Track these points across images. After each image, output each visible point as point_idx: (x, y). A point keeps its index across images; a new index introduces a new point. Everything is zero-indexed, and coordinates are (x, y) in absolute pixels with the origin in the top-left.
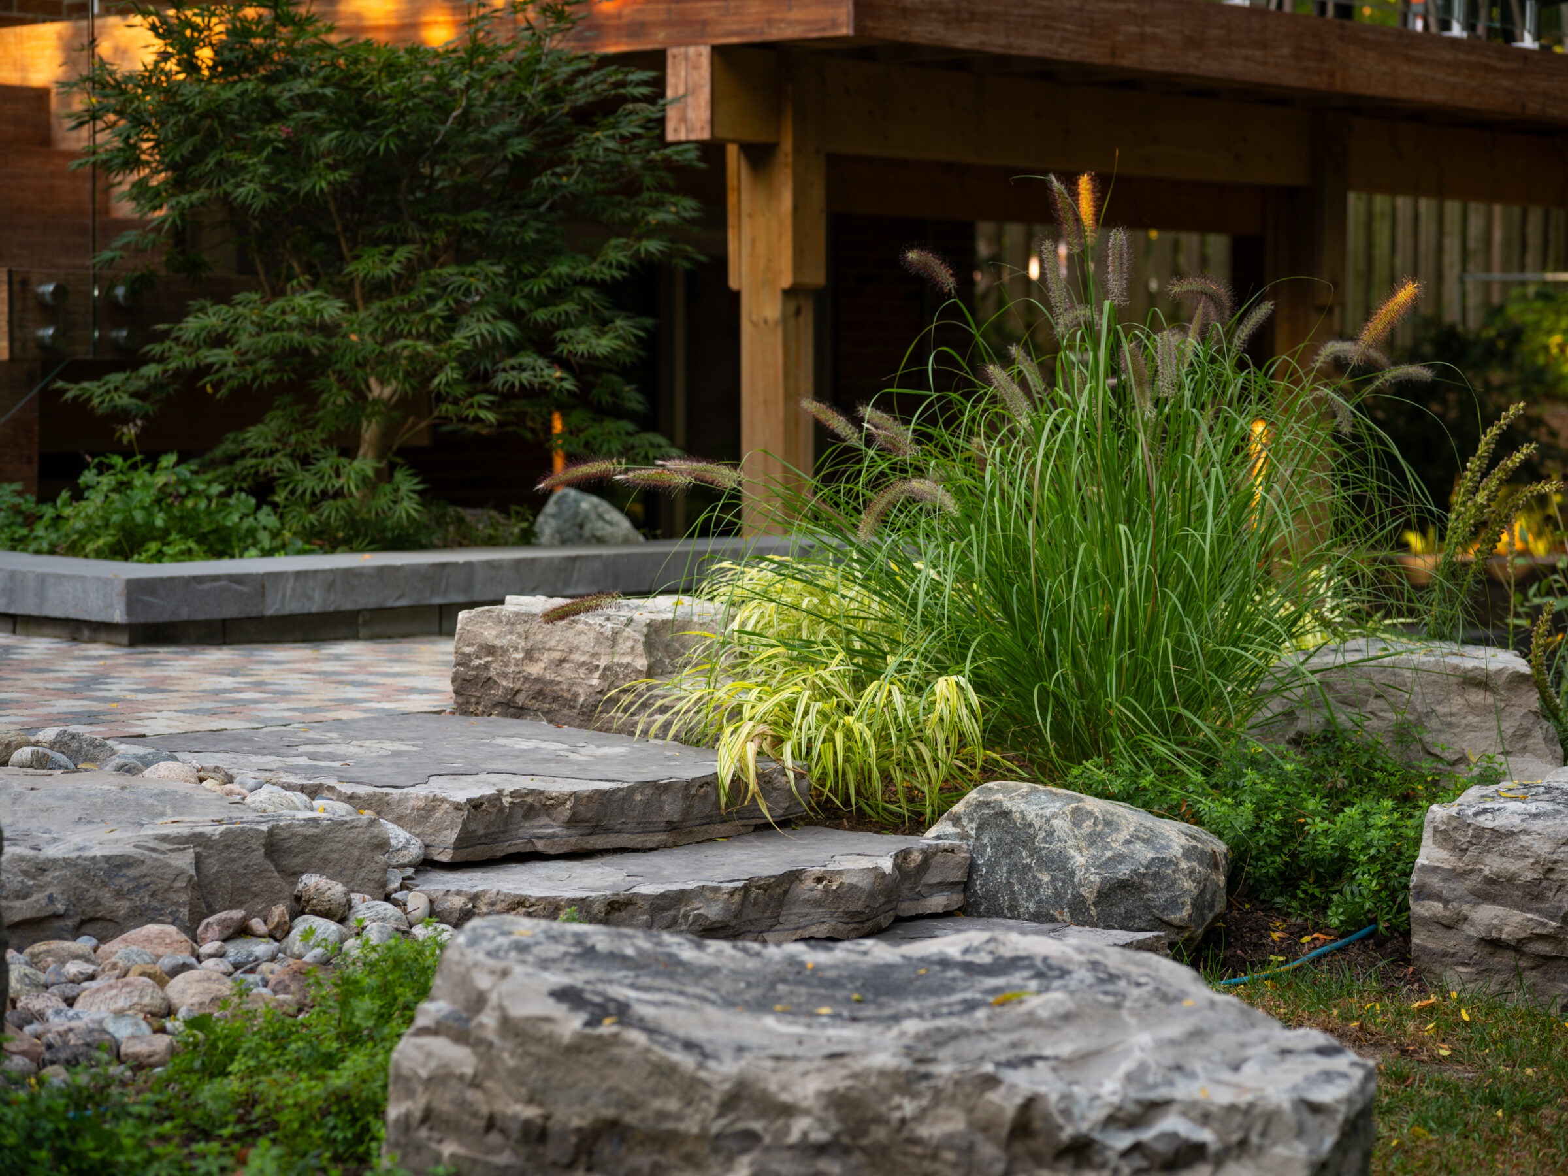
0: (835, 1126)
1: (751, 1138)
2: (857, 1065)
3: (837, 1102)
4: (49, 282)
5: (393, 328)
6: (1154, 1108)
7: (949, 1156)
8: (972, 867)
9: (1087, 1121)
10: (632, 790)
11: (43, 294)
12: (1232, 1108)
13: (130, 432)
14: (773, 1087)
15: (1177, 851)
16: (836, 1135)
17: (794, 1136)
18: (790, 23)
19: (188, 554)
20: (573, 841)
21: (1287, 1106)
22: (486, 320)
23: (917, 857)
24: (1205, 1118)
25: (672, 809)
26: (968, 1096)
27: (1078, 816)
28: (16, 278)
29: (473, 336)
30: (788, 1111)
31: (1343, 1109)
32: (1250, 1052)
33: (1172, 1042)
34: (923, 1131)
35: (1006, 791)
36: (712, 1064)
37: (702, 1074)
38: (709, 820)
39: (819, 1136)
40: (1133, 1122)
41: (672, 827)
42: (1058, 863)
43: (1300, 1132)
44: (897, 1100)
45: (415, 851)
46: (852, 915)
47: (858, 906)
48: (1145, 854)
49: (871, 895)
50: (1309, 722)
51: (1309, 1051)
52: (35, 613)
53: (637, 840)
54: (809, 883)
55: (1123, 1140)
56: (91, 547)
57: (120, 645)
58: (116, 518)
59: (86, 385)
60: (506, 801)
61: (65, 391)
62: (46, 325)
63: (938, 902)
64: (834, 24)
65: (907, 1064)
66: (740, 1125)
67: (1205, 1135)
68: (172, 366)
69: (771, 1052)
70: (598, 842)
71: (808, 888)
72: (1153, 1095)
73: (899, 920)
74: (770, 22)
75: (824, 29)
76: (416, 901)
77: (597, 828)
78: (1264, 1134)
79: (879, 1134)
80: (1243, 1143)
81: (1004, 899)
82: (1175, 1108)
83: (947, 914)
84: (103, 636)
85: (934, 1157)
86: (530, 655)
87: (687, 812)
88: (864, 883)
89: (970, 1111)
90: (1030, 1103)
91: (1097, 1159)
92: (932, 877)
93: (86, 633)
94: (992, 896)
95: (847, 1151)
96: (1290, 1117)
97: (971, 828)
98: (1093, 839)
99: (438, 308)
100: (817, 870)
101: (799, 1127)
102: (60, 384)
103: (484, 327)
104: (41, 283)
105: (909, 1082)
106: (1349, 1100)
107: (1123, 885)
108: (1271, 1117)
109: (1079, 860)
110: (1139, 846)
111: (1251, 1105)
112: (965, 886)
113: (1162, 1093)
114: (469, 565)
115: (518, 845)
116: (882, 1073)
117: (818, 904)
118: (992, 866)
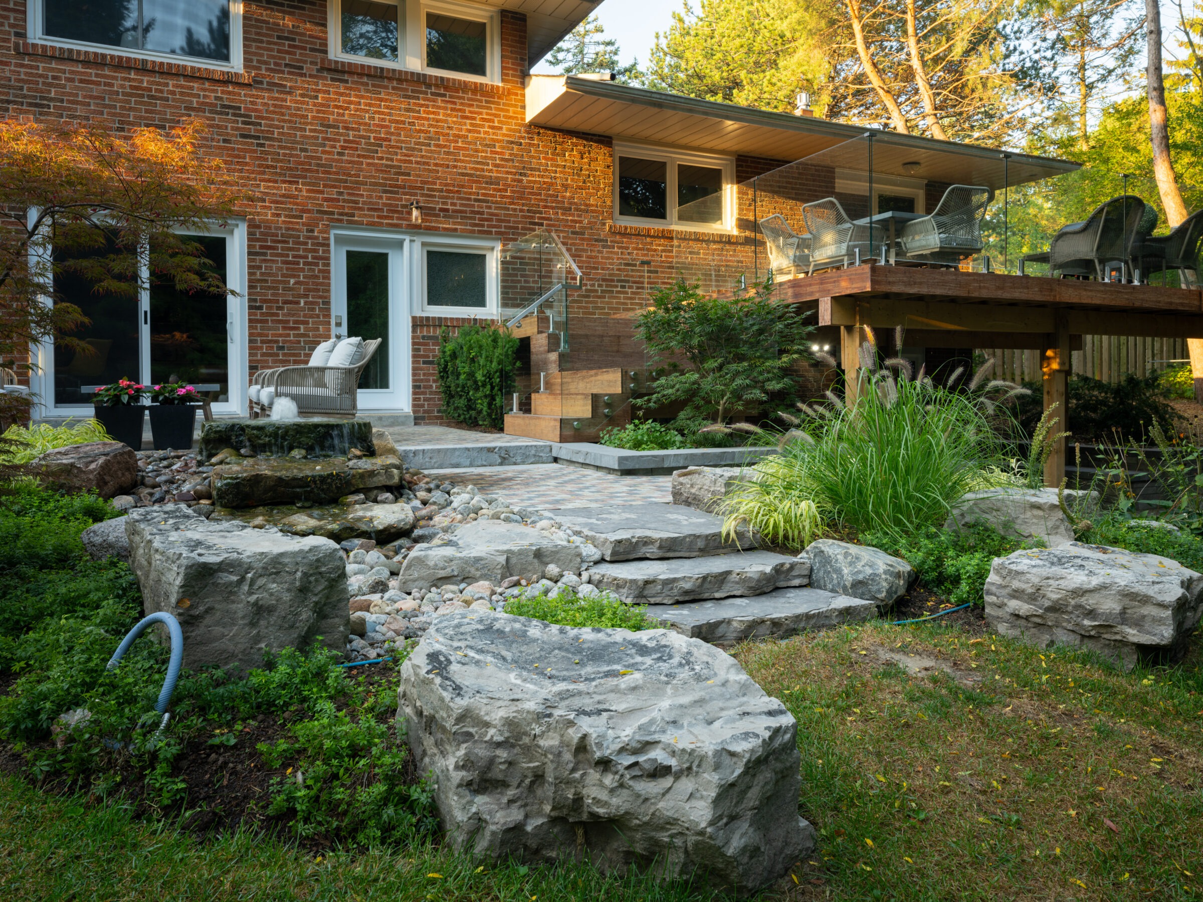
0: (507, 734)
1: (469, 735)
2: (520, 706)
3: (509, 723)
4: (632, 371)
6: (646, 746)
7: (550, 756)
8: (811, 570)
9: (609, 750)
10: (685, 537)
11: (631, 375)
12: (684, 750)
13: (641, 413)
14: (482, 713)
15: (881, 571)
16: (507, 738)
17: (487, 738)
19: (653, 448)
20: (660, 554)
21: (710, 753)
23: (787, 566)
24: (673, 753)
25: (700, 544)
26: (561, 729)
27: (846, 555)
28: (624, 371)
30: (487, 725)
31: (747, 756)
32: (724, 714)
33: (681, 706)
34: (542, 743)
35: (824, 543)
36: (458, 700)
37: (451, 704)
38: (717, 548)
39: (500, 739)
40: (635, 752)
41: (701, 550)
42: (838, 571)
43: (717, 767)
44: (533, 726)
45: (597, 557)
46: (751, 588)
47: (753, 584)
48: (869, 571)
49: (759, 581)
50: (969, 519)
51: (760, 714)
53: (687, 555)
54: (734, 575)
55: (628, 760)
59: (638, 400)
60: (634, 540)
62: (632, 383)
63: (796, 582)
64: (866, 288)
65: (540, 708)
66: (465, 729)
67: (673, 762)
69: (490, 695)
70: (671, 555)
71: (734, 577)
72: (648, 738)
73: (777, 589)
74: (848, 290)
75: (863, 289)
76: (585, 576)
77: (669, 550)
78: (699, 766)
79: (526, 740)
80: (689, 769)
81: (822, 582)
82: (660, 745)
83: (800, 587)
85: (545, 756)
86: (692, 486)
87: (707, 545)
88: (756, 576)
89: (562, 736)
90: (584, 737)
91: (614, 769)
92: (794, 573)
94: (818, 581)
95: (513, 746)
96: (711, 760)
97: (812, 556)
98: (851, 564)
100: (738, 571)
101: (492, 731)
104: (630, 372)
105: (538, 718)
106: (752, 751)
107: (860, 582)
108: (702, 758)
109: (846, 571)
110: (867, 568)
111: (693, 751)
112: (810, 576)
113: (656, 737)
115: (640, 555)
116: (528, 712)
117: (737, 583)
118: (819, 570)
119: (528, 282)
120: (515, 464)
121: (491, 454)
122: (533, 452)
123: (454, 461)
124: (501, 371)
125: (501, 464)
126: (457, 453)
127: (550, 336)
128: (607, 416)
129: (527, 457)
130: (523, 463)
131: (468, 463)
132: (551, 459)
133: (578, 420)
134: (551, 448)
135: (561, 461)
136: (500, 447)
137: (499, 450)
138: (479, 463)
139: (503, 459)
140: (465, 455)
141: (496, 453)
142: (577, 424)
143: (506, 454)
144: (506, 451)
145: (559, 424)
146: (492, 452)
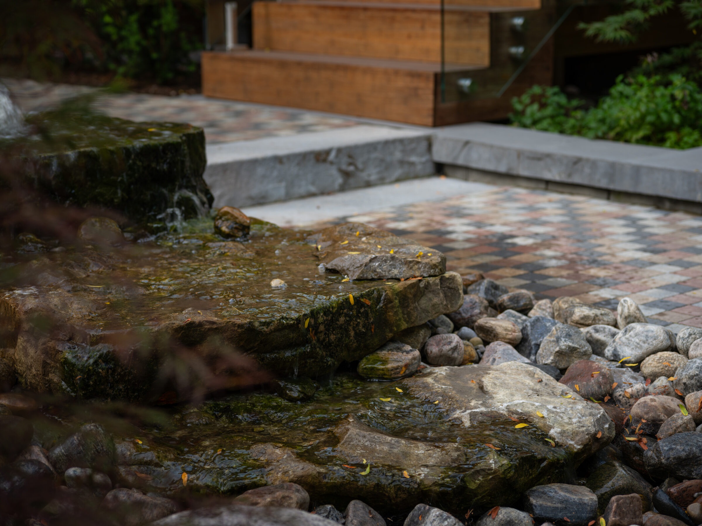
56: (635, 137)
58: (650, 118)
61: (587, 29)
68: (652, 12)
84: (682, 207)
93: (667, 205)
102: (582, 25)
120: (368, 185)
121: (322, 167)
122: (398, 155)
123: (256, 190)
125: (343, 189)
126: (260, 171)
128: (515, 60)
129: (388, 166)
130: (382, 181)
131: (282, 192)
132: (430, 168)
133: (465, 74)
134: (429, 142)
135: (460, 173)
136: (339, 150)
137: (337, 156)
138: (302, 190)
139: (346, 175)
140: (275, 173)
141: (332, 163)
142: (466, 83)
143: (350, 164)
144: (350, 157)
145: (431, 85)
146: (325, 161)
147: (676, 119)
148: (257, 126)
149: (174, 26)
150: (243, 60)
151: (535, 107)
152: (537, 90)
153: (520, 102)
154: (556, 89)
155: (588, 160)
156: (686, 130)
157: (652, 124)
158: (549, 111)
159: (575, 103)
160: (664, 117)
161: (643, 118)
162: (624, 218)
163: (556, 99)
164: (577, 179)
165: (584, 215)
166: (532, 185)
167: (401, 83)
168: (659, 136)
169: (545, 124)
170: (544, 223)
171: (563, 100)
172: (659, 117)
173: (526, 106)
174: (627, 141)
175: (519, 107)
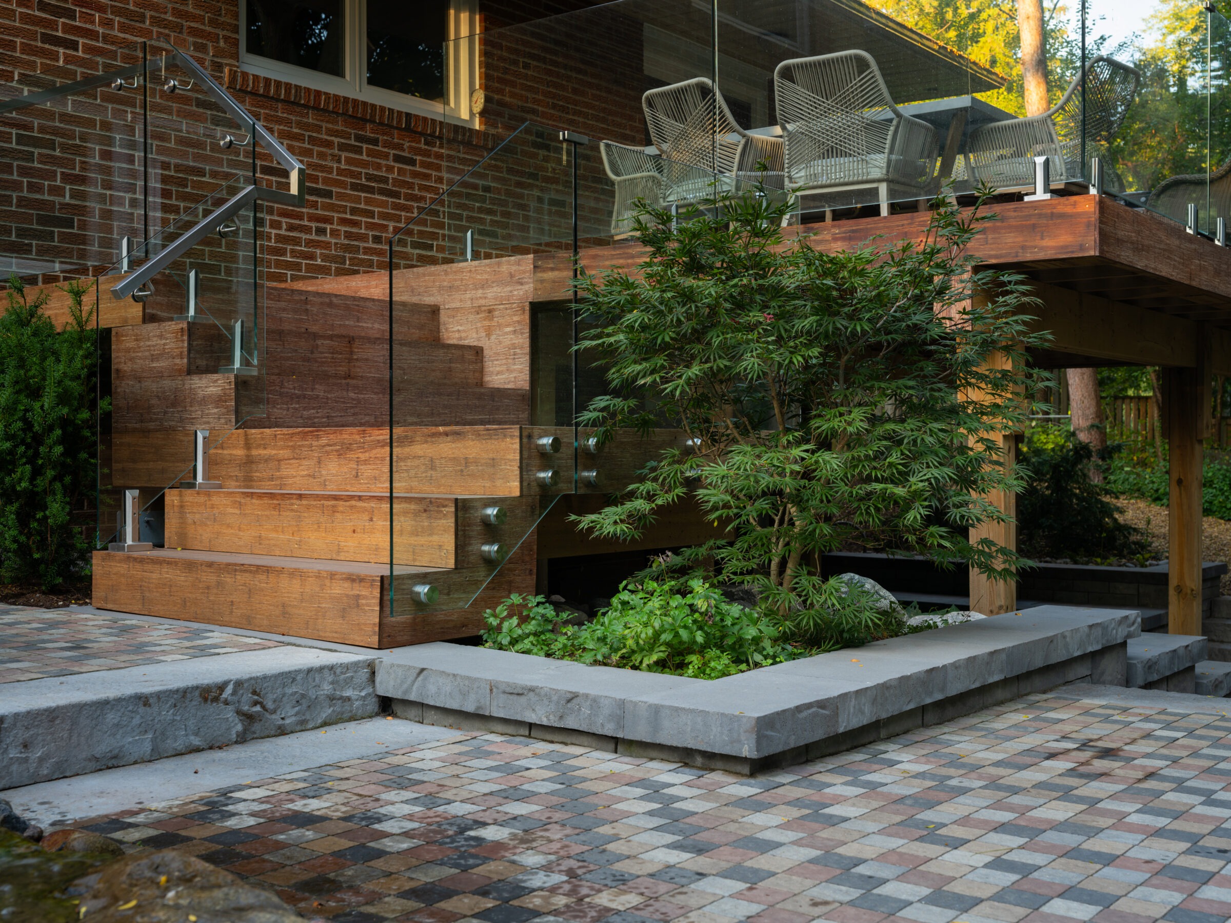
4: (546, 435)
5: (861, 473)
11: (544, 445)
18: (1042, 249)
22: (936, 467)
28: (525, 434)
29: (928, 480)
52: (648, 740)
56: (646, 662)
57: (743, 775)
58: (666, 637)
59: (593, 517)
61: (580, 522)
62: (544, 469)
64: (1082, 247)
68: (659, 502)
74: (1023, 248)
75: (1072, 252)
84: (719, 764)
93: (699, 760)
99: (895, 457)
102: (573, 517)
103: (935, 472)
104: (541, 437)
114: (944, 666)
119: (39, 189)
120: (282, 732)
121: (211, 708)
122: (327, 688)
124: (64, 423)
125: (242, 739)
127: (192, 329)
128: (489, 562)
129: (313, 704)
130: (302, 726)
132: (373, 705)
133: (423, 578)
134: (372, 669)
135: (413, 712)
136: (239, 684)
137: (234, 693)
138: (179, 745)
139: (249, 718)
140: (137, 720)
141: (226, 703)
142: (422, 590)
143: (256, 703)
144: (254, 693)
145: (377, 593)
146: (216, 699)
147: (700, 638)
148: (140, 648)
149: (63, 518)
150: (141, 561)
151: (515, 621)
152: (516, 599)
153: (495, 616)
154: (540, 598)
155: (586, 696)
156: (713, 652)
157: (668, 644)
158: (531, 627)
159: (564, 615)
160: (684, 634)
161: (657, 635)
162: (641, 783)
163: (541, 610)
164: (571, 723)
165: (584, 780)
166: (510, 729)
167: (339, 589)
168: (677, 660)
169: (526, 644)
170: (526, 797)
171: (550, 612)
172: (677, 635)
173: (503, 620)
174: (635, 668)
175: (494, 622)
